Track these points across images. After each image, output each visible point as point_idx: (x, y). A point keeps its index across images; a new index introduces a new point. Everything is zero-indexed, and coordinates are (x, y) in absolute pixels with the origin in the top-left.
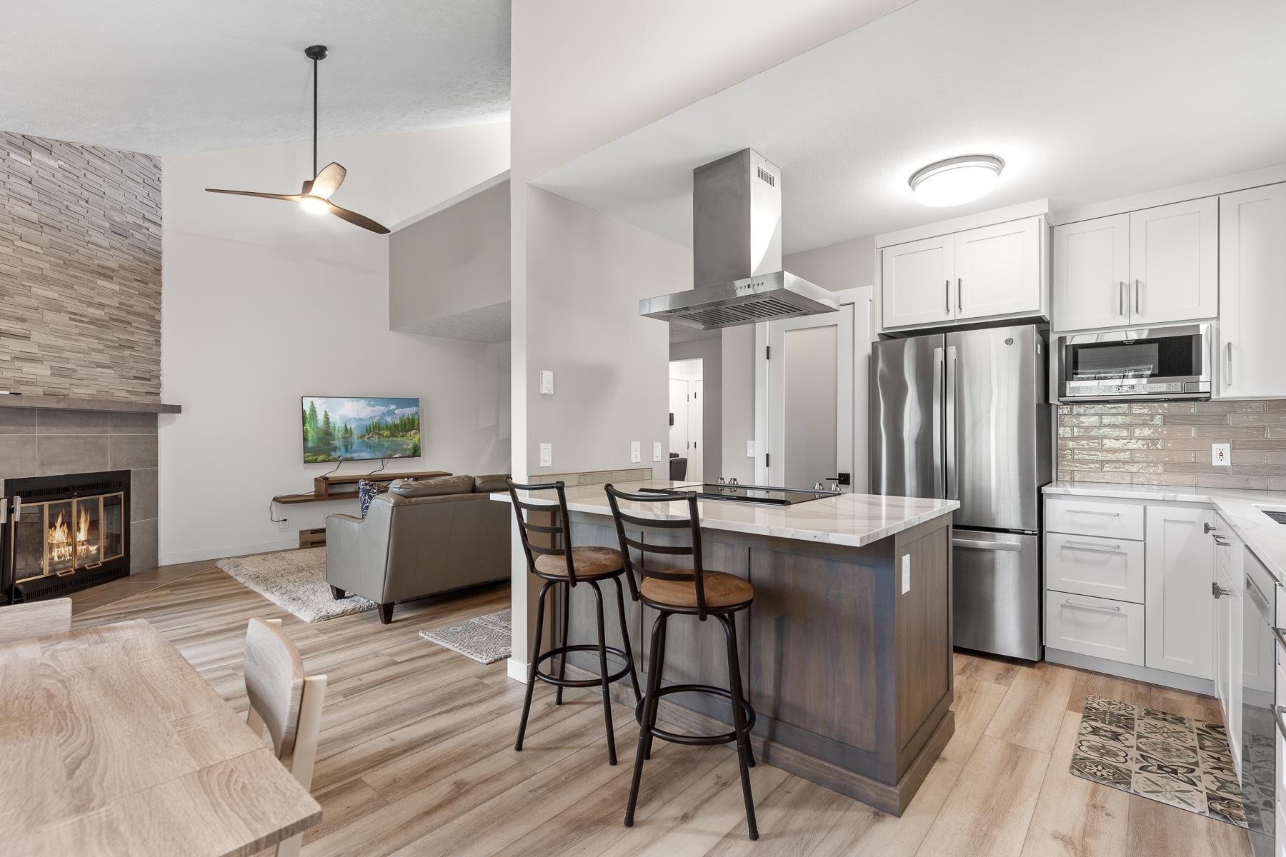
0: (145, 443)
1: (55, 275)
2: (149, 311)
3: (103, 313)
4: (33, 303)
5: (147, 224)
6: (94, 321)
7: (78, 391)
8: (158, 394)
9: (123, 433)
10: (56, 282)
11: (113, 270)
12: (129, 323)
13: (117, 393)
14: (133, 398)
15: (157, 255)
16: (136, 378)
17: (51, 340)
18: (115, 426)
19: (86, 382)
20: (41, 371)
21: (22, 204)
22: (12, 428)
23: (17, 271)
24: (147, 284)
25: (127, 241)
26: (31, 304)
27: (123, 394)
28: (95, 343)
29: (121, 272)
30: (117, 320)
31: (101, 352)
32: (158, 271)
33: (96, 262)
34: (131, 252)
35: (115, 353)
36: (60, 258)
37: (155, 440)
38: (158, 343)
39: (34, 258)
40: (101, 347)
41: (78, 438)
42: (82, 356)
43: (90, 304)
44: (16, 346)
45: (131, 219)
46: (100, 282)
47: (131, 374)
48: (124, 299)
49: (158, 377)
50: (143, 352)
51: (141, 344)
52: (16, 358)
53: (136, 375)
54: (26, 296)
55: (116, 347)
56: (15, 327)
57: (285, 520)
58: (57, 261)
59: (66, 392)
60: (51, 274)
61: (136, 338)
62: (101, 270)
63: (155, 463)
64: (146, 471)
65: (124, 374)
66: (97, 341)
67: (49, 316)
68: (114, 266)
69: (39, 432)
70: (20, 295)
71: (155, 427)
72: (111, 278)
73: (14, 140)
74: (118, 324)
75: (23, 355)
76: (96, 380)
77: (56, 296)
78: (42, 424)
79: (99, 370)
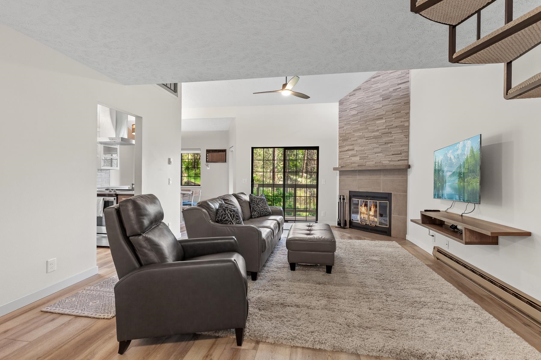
0: (399, 182)
1: (362, 127)
2: (402, 124)
3: (378, 133)
4: (356, 139)
5: (400, 86)
6: (375, 137)
7: (368, 163)
8: (408, 160)
9: (388, 177)
10: (362, 129)
11: (383, 115)
12: (391, 133)
13: (384, 162)
14: (392, 163)
15: (408, 96)
16: (393, 155)
17: (360, 148)
18: (384, 175)
19: (371, 160)
20: (357, 159)
21: (353, 111)
22: (351, 176)
23: (352, 131)
24: (400, 112)
25: (390, 99)
26: (355, 139)
27: (388, 162)
28: (375, 145)
29: (387, 114)
30: (384, 134)
31: (377, 148)
32: (408, 103)
33: (376, 115)
34: (391, 103)
35: (384, 147)
36: (363, 121)
37: (406, 181)
38: (407, 136)
39: (356, 125)
40: (378, 146)
41: (370, 179)
42: (370, 151)
43: (373, 132)
44: (350, 153)
45: (391, 89)
46: (377, 122)
47: (391, 153)
48: (388, 124)
49: (408, 152)
50: (397, 143)
51: (396, 140)
52: (351, 156)
53: (393, 153)
54: (354, 137)
55: (383, 144)
56: (351, 147)
57: (433, 236)
58: (363, 122)
59: (364, 164)
60: (360, 128)
61: (393, 138)
62: (378, 117)
63: (406, 191)
64: (400, 194)
65: (388, 154)
66: (376, 144)
67: (359, 141)
68: (384, 113)
69: (358, 177)
70: (352, 138)
71: (407, 175)
72: (382, 118)
73: (351, 94)
74: (385, 135)
75: (352, 155)
76: (375, 158)
77: (361, 134)
78: (358, 175)
79: (377, 154)
